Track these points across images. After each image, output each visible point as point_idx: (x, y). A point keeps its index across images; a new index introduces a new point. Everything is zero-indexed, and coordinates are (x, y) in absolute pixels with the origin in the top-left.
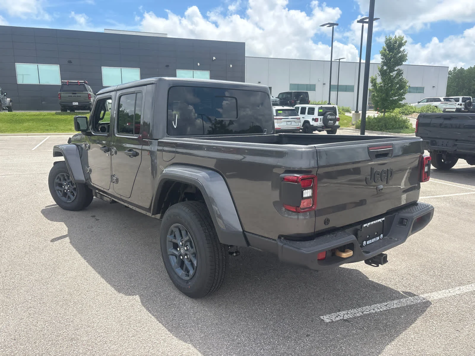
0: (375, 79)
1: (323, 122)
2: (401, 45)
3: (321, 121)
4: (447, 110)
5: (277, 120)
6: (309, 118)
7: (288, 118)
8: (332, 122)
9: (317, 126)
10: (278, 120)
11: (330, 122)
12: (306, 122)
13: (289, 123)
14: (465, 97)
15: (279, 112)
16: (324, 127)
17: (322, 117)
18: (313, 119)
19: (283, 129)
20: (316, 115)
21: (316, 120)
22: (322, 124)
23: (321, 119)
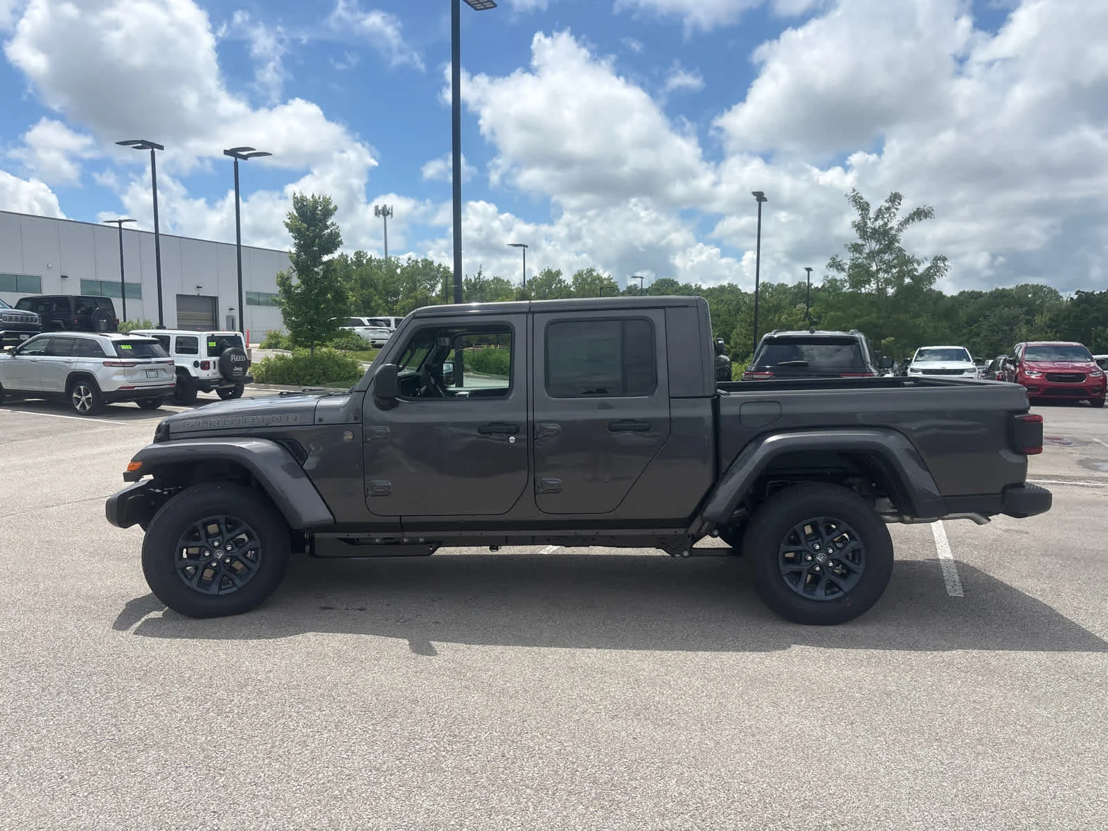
0: (288, 278)
1: (221, 371)
2: (328, 213)
3: (214, 368)
4: (378, 342)
5: (123, 368)
6: (186, 361)
7: (150, 363)
8: (240, 369)
9: (209, 380)
10: (127, 368)
11: (236, 369)
12: (182, 371)
13: (152, 374)
14: (398, 317)
15: (124, 347)
16: (224, 382)
17: (216, 359)
18: (196, 364)
19: (139, 388)
20: (202, 355)
21: (205, 366)
22: (218, 375)
23: (214, 363)
